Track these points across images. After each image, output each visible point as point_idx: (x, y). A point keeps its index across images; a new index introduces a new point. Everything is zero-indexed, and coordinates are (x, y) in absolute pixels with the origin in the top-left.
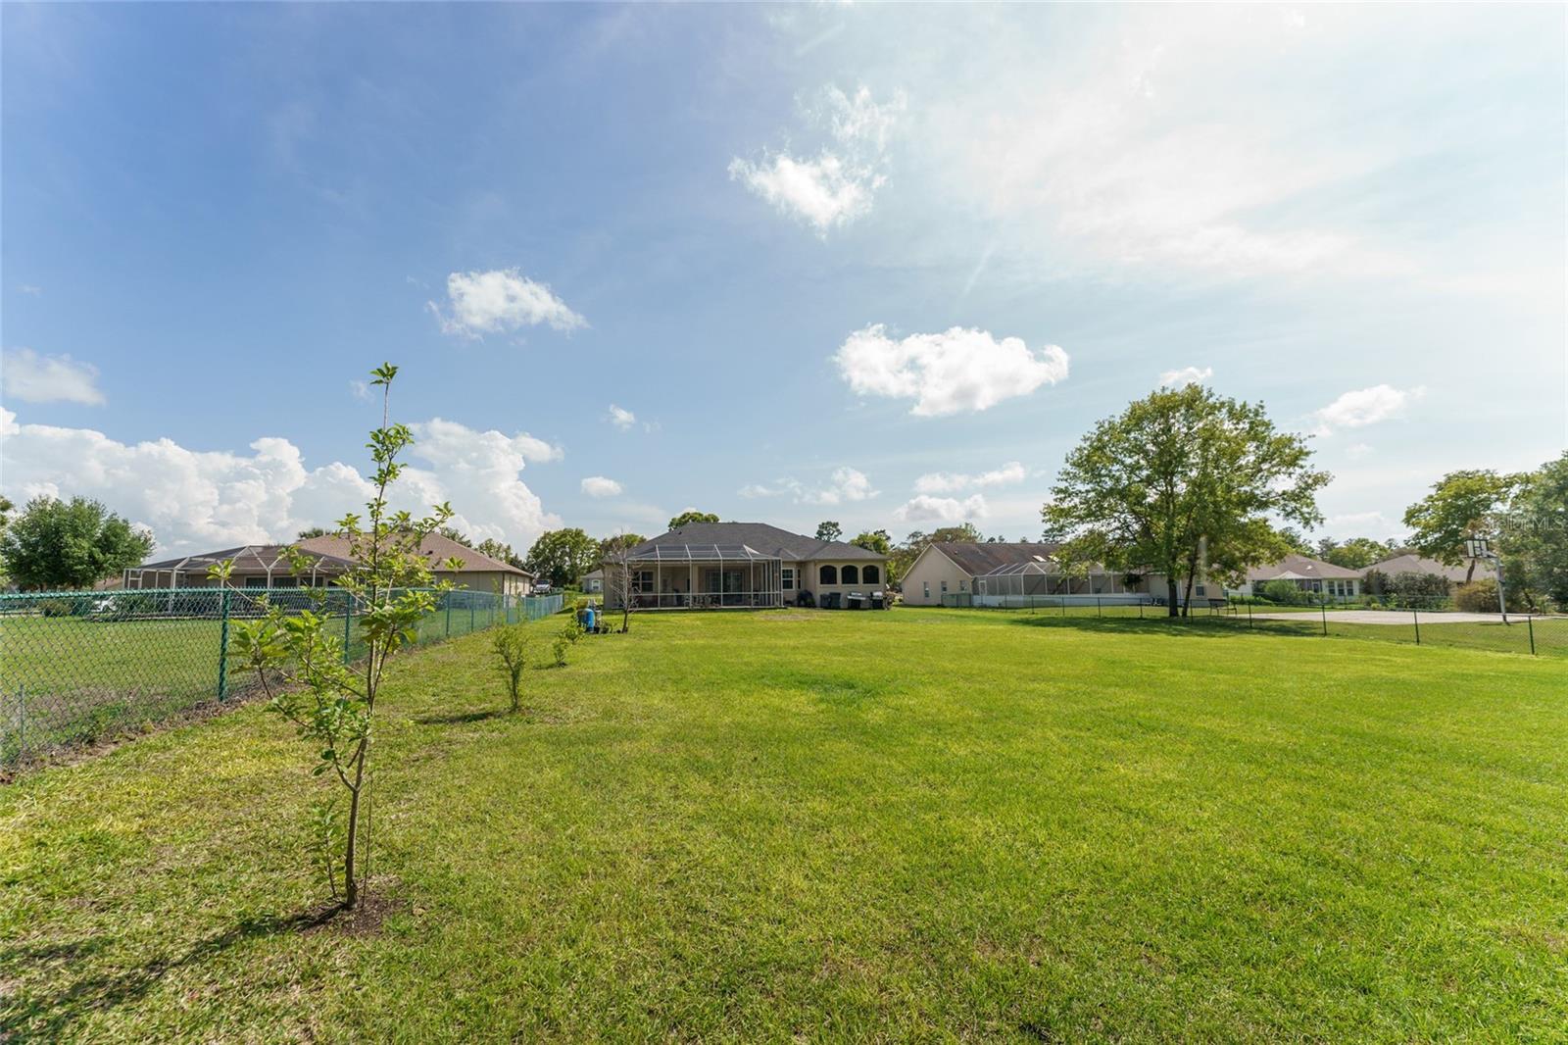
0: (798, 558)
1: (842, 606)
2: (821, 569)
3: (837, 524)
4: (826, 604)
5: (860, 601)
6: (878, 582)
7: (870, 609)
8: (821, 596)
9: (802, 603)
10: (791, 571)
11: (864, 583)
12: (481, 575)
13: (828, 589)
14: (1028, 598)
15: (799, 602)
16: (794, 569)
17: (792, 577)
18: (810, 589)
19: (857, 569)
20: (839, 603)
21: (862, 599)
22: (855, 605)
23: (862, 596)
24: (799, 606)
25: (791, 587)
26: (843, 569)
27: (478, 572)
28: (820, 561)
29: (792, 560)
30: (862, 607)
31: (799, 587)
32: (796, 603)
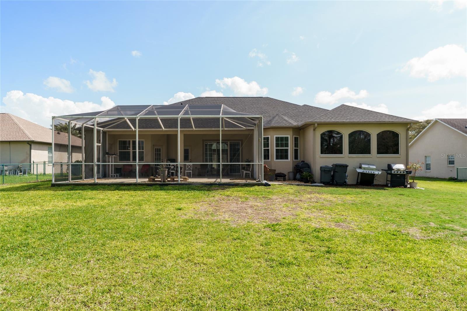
0: (295, 124)
1: (349, 181)
2: (323, 135)
4: (328, 179)
5: (373, 175)
6: (398, 153)
7: (386, 186)
8: (321, 168)
9: (298, 176)
10: (287, 139)
11: (379, 152)
12: (12, 146)
13: (331, 160)
15: (295, 175)
16: (289, 136)
17: (287, 145)
18: (310, 159)
20: (345, 177)
21: (376, 172)
22: (366, 181)
24: (295, 179)
25: (287, 158)
26: (350, 136)
27: (10, 142)
28: (320, 124)
29: (288, 125)
30: (375, 183)
31: (296, 157)
32: (291, 175)
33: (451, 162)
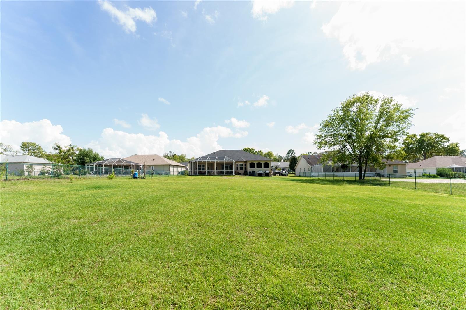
2: (250, 164)
3: (294, 150)
4: (251, 174)
6: (268, 168)
7: (264, 176)
8: (249, 172)
10: (242, 164)
11: (264, 168)
13: (252, 170)
14: (324, 173)
16: (243, 163)
17: (242, 166)
18: (247, 170)
19: (261, 163)
20: (254, 174)
22: (260, 175)
23: (262, 172)
24: (244, 175)
25: (242, 169)
26: (257, 163)
28: (250, 161)
29: (243, 161)
30: (262, 175)
31: (244, 169)
33: (305, 171)
